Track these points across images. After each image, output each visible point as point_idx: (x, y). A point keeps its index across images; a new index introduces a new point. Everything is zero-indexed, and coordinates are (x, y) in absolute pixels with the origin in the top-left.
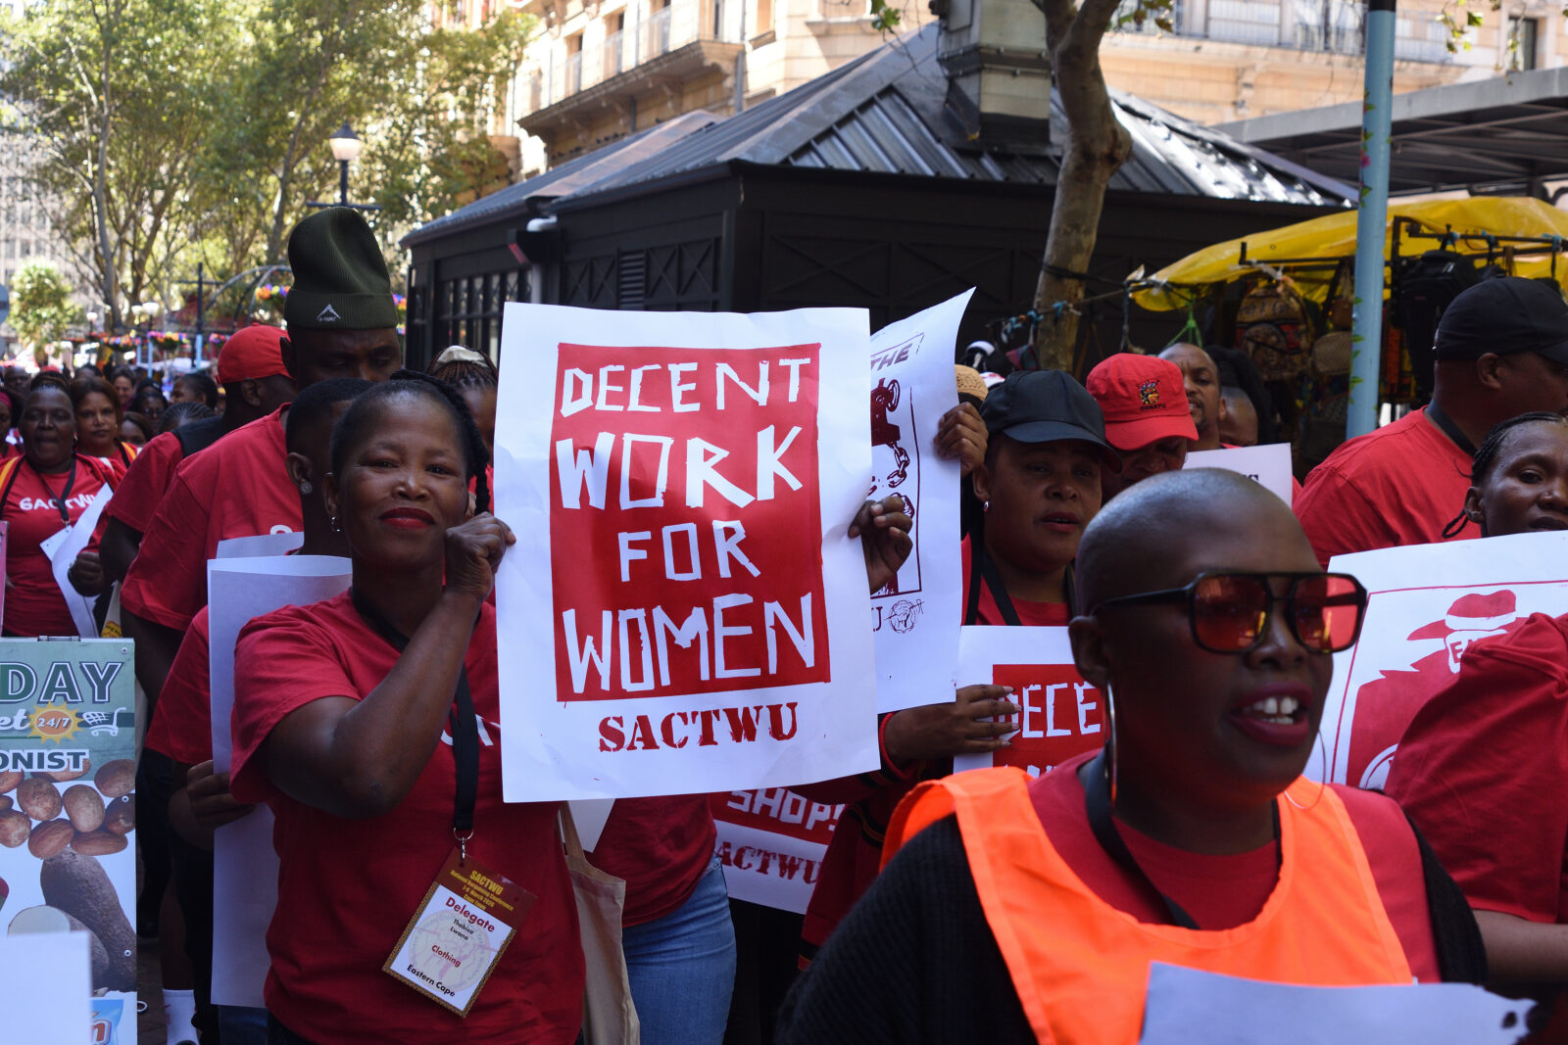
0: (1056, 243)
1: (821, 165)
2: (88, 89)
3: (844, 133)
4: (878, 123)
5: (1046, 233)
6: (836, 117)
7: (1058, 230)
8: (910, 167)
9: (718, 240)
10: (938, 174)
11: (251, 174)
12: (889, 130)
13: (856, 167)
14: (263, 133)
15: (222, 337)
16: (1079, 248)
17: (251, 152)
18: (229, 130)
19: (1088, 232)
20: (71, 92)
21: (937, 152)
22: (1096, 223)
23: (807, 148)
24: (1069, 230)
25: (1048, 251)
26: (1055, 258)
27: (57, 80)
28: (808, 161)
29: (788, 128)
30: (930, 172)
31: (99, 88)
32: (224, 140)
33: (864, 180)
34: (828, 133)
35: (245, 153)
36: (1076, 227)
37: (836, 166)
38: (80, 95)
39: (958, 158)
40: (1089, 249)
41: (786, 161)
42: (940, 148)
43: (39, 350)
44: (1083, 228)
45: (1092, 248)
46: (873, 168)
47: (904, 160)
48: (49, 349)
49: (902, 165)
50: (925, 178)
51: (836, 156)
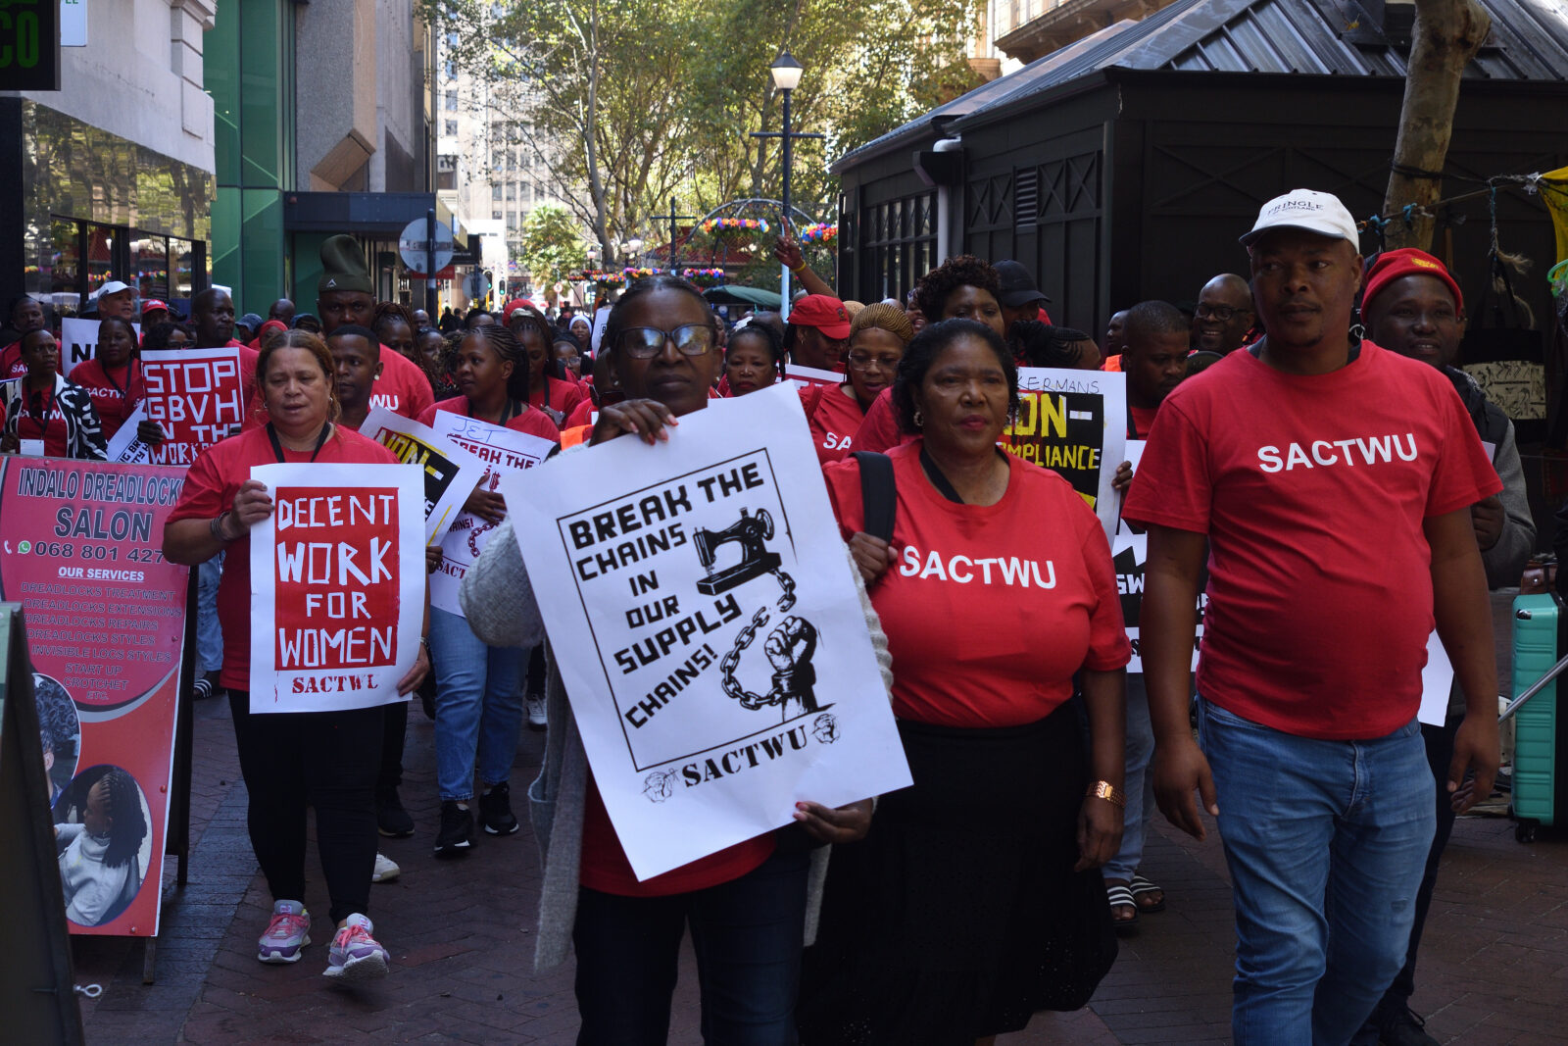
0: (1405, 139)
1: (1206, 68)
2: (577, 31)
3: (1235, 34)
4: (1275, 21)
5: (1397, 128)
6: (1227, 17)
7: (1407, 124)
8: (1304, 65)
9: (1100, 152)
10: (1335, 72)
11: (734, 109)
12: (1287, 28)
13: (1245, 69)
14: (743, 66)
15: (695, 271)
16: (1431, 144)
17: (733, 86)
18: (708, 65)
19: (1441, 126)
20: (561, 35)
21: (1338, 49)
22: (1451, 116)
23: (1192, 51)
24: (1419, 125)
25: (1398, 150)
26: (1404, 156)
27: (548, 24)
28: (1194, 65)
29: (1173, 31)
30: (1326, 71)
31: (587, 29)
32: (702, 75)
33: (1254, 82)
34: (1218, 34)
35: (724, 88)
36: (1427, 121)
37: (1222, 69)
38: (570, 38)
39: (1358, 52)
40: (1443, 144)
41: (1168, 65)
42: (1340, 44)
43: (549, 288)
44: (1435, 122)
45: (1447, 144)
46: (1262, 69)
47: (1300, 60)
48: (558, 288)
49: (1295, 64)
50: (1321, 77)
51: (1222, 59)
